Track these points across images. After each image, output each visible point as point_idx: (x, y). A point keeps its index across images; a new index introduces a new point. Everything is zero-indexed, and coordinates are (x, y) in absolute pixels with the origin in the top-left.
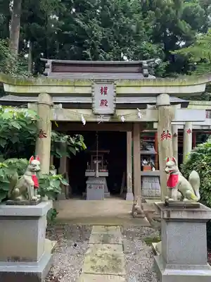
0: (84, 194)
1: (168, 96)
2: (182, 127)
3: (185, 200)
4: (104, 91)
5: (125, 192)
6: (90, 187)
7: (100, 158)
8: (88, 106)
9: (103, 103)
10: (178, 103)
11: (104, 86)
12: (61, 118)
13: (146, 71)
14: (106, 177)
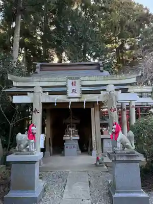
0: (63, 152)
1: (113, 86)
2: (128, 104)
3: (126, 149)
4: (74, 84)
5: (91, 150)
6: (67, 147)
7: (73, 127)
8: (65, 93)
9: (74, 91)
10: (120, 89)
11: (74, 81)
12: (48, 101)
13: (102, 69)
14: (78, 140)
